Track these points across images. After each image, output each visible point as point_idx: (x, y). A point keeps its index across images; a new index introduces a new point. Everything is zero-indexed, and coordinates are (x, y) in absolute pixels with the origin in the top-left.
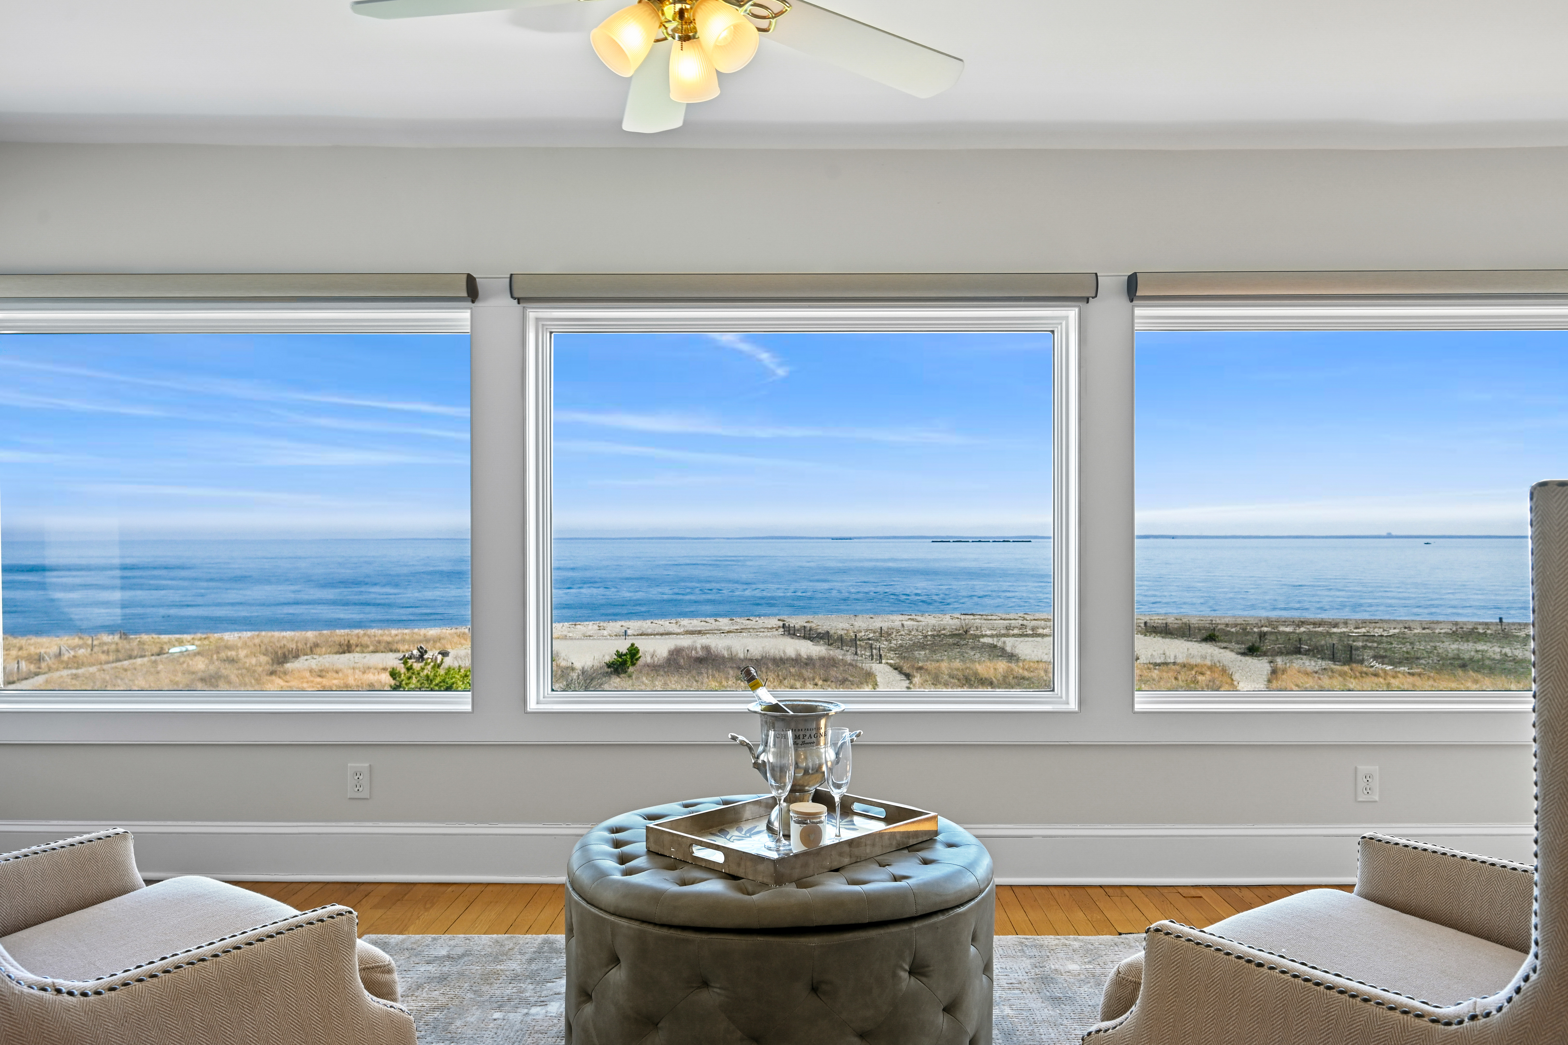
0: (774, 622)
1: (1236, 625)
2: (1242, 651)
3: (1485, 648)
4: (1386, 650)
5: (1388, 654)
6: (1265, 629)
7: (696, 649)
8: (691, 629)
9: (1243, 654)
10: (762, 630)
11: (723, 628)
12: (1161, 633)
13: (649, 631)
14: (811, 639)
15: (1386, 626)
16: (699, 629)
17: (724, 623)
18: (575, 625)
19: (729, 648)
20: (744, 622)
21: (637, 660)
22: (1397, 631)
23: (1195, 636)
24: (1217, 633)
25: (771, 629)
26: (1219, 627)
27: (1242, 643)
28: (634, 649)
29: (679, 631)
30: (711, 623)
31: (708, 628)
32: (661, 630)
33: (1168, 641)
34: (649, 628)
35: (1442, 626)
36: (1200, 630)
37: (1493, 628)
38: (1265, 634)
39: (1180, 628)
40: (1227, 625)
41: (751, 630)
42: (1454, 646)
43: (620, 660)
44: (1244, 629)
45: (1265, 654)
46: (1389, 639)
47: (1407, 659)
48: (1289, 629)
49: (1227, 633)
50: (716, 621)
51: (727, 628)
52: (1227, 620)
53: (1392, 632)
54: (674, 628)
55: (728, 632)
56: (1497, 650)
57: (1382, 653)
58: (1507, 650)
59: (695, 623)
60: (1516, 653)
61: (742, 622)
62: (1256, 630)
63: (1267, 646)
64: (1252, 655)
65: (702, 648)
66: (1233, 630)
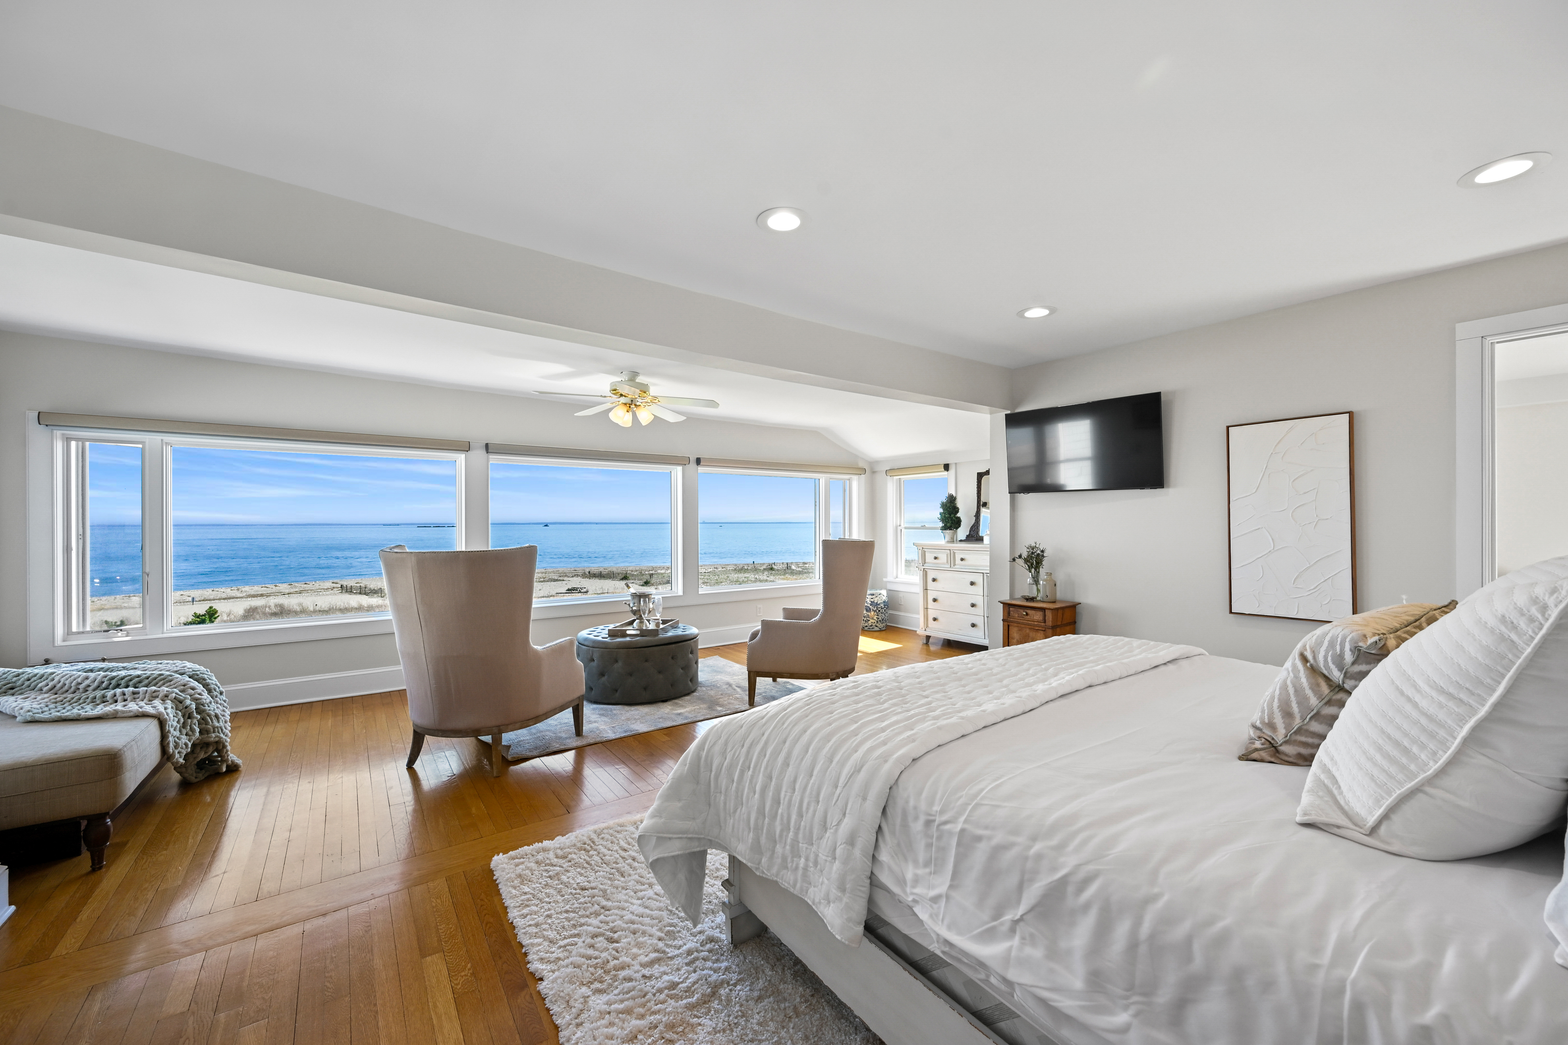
0: (328, 584)
1: (637, 571)
2: (641, 584)
3: (748, 576)
4: (707, 579)
5: (709, 581)
6: (651, 572)
7: (269, 607)
8: (252, 593)
9: (643, 585)
10: (320, 590)
11: (283, 591)
12: (598, 577)
13: (212, 597)
14: (365, 594)
15: (706, 568)
16: (261, 593)
17: (284, 587)
18: (129, 597)
19: (300, 604)
20: (302, 586)
21: (215, 618)
22: (711, 570)
23: (616, 578)
24: (628, 576)
25: (326, 589)
26: (628, 572)
27: (641, 580)
28: (213, 611)
29: (241, 595)
30: (272, 588)
31: (270, 592)
32: (224, 596)
33: (602, 581)
34: (210, 595)
35: (730, 566)
36: (618, 574)
37: (751, 566)
38: (652, 574)
39: (608, 574)
40: (632, 571)
41: (309, 591)
42: (736, 576)
43: (198, 619)
44: (641, 573)
45: (653, 585)
46: (708, 574)
47: (717, 583)
48: (663, 571)
49: (633, 575)
50: (276, 586)
51: (287, 591)
52: (631, 568)
53: (709, 570)
54: (236, 593)
55: (288, 594)
56: (753, 576)
57: (706, 581)
58: (757, 576)
59: (257, 589)
60: (760, 577)
61: (300, 586)
62: (647, 573)
63: (653, 581)
64: (647, 586)
65: (276, 606)
66: (635, 573)
